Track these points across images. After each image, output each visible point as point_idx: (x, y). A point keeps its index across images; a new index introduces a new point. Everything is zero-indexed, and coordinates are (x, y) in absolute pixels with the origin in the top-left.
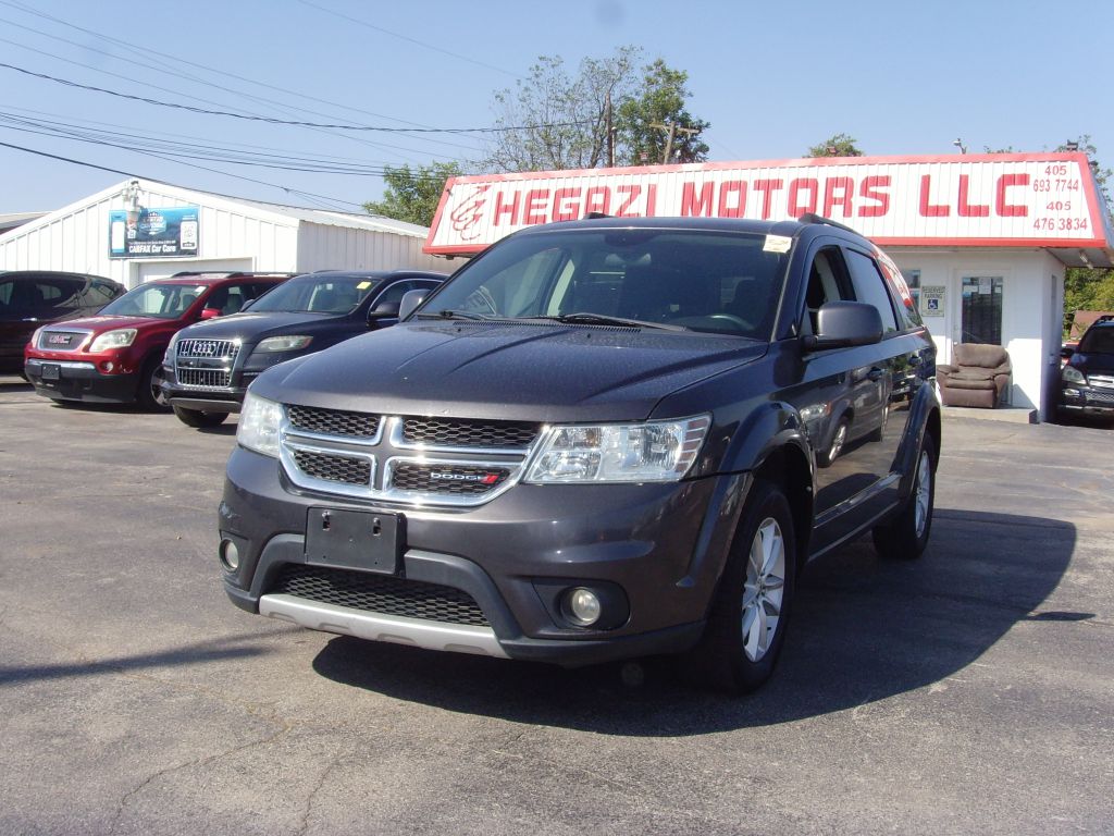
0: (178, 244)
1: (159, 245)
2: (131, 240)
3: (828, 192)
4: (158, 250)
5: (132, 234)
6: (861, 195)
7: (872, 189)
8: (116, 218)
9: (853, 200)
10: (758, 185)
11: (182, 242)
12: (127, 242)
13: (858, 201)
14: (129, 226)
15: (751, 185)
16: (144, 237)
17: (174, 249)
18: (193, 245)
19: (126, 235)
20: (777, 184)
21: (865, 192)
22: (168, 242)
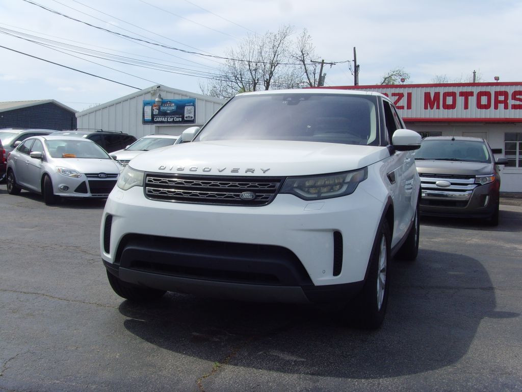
0: (183, 118)
1: (172, 118)
2: (156, 115)
3: (496, 98)
4: (171, 120)
5: (156, 112)
6: (512, 99)
7: (518, 97)
8: (146, 104)
9: (508, 101)
10: (462, 94)
11: (185, 116)
12: (153, 116)
13: (511, 102)
14: (154, 108)
15: (458, 95)
16: (164, 114)
17: (181, 119)
18: (192, 117)
19: (152, 112)
20: (471, 94)
21: (514, 98)
22: (177, 116)
